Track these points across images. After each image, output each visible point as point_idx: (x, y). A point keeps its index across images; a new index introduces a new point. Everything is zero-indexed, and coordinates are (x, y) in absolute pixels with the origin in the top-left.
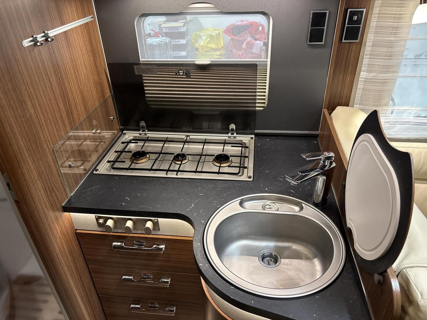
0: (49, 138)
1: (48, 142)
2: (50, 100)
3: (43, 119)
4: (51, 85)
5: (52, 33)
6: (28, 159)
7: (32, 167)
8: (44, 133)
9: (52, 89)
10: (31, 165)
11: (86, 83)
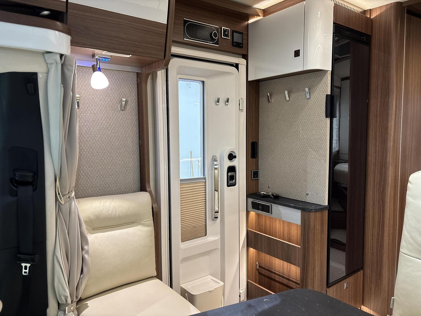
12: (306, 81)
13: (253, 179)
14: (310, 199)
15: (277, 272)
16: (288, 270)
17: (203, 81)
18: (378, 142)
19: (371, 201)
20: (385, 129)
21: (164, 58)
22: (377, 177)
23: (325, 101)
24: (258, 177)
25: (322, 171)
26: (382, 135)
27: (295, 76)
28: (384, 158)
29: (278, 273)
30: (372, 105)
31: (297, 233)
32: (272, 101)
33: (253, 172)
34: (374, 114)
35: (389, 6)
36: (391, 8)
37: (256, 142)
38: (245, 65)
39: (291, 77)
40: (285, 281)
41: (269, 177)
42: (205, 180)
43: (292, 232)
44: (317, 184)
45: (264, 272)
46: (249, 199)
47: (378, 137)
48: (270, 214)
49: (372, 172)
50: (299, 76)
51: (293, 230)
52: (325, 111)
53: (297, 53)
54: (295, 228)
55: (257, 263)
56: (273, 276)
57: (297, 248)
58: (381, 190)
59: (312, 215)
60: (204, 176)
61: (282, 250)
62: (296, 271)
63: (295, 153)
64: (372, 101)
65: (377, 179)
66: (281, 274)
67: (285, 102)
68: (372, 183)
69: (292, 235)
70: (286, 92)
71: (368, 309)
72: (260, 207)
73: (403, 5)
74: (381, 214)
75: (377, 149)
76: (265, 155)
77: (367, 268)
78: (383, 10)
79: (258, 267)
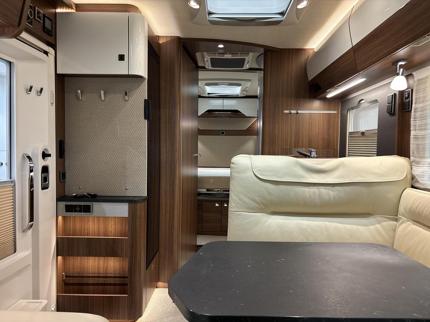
0: (280, 144)
1: (279, 145)
2: (288, 132)
3: (280, 137)
4: (291, 128)
5: (299, 112)
6: (267, 145)
7: (267, 149)
8: (279, 141)
9: (291, 130)
10: (267, 147)
11: (315, 135)
12: (124, 84)
13: (61, 181)
14: (130, 193)
15: (90, 275)
16: (105, 268)
17: (10, 63)
18: (168, 144)
19: (164, 191)
20: (173, 133)
21: (19, 26)
22: (168, 172)
23: (144, 105)
24: (65, 179)
25: (142, 166)
26: (171, 138)
27: (111, 78)
28: (173, 156)
29: (92, 275)
30: (162, 113)
31: (115, 228)
32: (83, 99)
33: (62, 173)
34: (164, 121)
35: (173, 37)
36: (174, 39)
37: (63, 141)
38: (53, 56)
39: (107, 78)
40: (101, 281)
41: (80, 177)
42: (13, 184)
43: (109, 229)
44: (137, 178)
45: (71, 281)
46: (59, 203)
47: (168, 139)
48: (91, 213)
49: (164, 168)
50: (115, 78)
51: (110, 226)
52: (144, 113)
53: (121, 58)
54: (113, 224)
55: (64, 273)
56: (85, 281)
57: (125, 239)
58: (172, 182)
59: (139, 205)
60: (11, 179)
61: (106, 247)
62: (114, 265)
63: (113, 151)
64: (162, 110)
65: (168, 173)
66: (96, 275)
67: (99, 102)
68: (164, 177)
69: (109, 231)
70: (102, 92)
71: (163, 283)
72: (78, 209)
73: (182, 40)
74: (172, 201)
75: (168, 149)
76: (74, 155)
77: (161, 249)
78: (169, 39)
79: (64, 278)
